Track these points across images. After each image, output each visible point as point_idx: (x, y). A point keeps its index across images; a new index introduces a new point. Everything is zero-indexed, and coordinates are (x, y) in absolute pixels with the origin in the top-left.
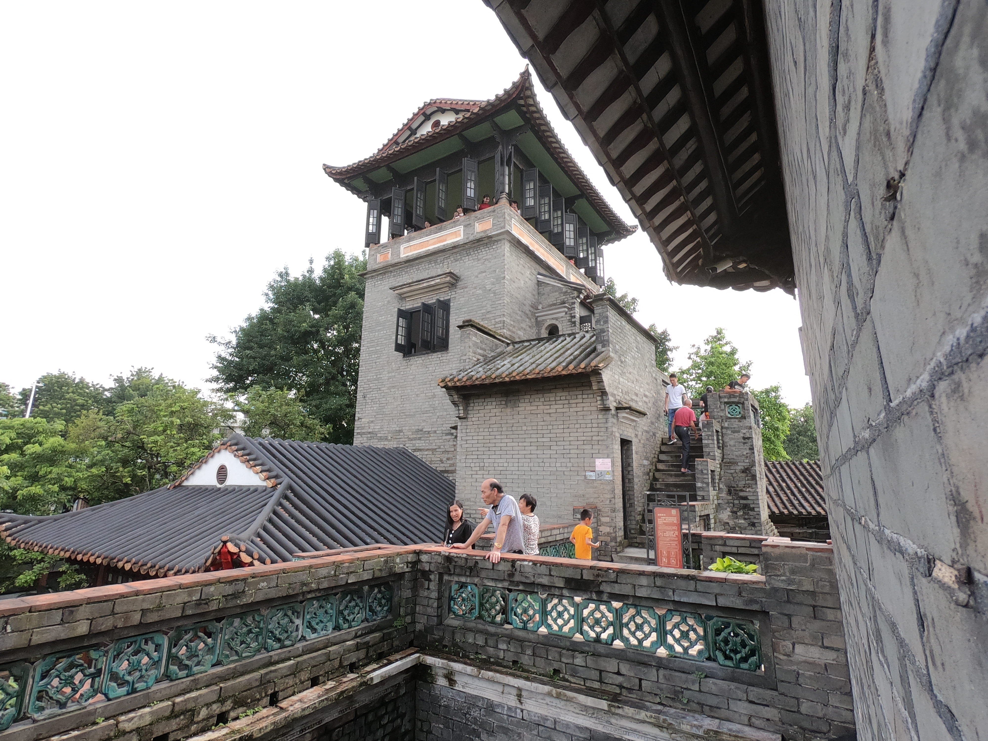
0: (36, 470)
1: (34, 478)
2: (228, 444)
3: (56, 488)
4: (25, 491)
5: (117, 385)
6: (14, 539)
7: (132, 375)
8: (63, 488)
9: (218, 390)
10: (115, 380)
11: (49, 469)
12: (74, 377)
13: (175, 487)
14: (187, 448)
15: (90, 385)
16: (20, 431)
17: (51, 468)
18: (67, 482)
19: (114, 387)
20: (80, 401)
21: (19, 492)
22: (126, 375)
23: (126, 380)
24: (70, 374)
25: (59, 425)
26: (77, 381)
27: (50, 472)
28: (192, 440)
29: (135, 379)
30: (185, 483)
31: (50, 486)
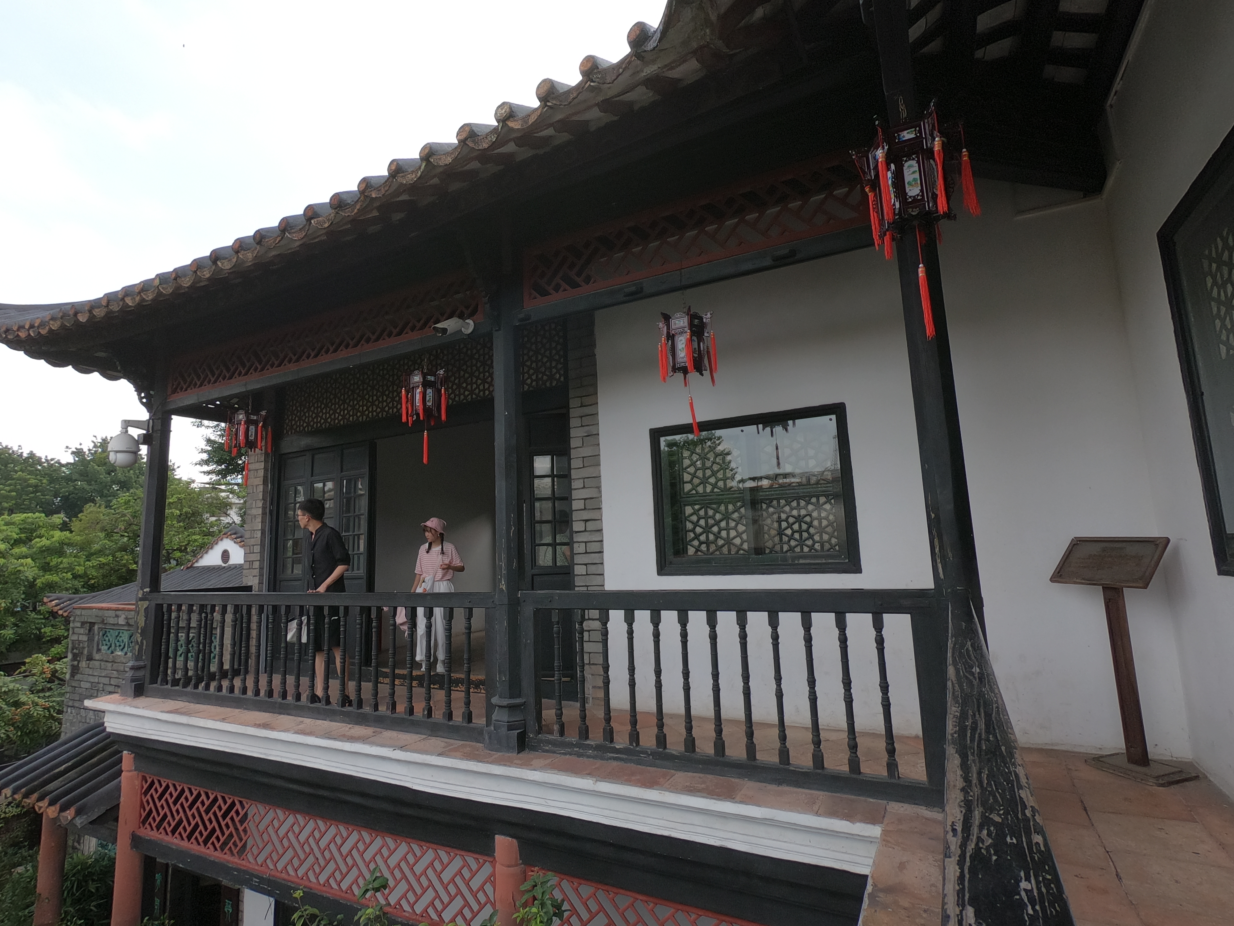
0: (47, 561)
1: (46, 568)
2: (229, 533)
3: (69, 575)
4: (43, 580)
5: (77, 459)
6: (65, 612)
7: (95, 446)
8: (75, 577)
9: (209, 473)
10: (73, 453)
11: (60, 560)
12: (20, 451)
13: (188, 568)
14: (189, 535)
15: (43, 460)
16: (22, 527)
17: (61, 559)
18: (78, 571)
19: (72, 461)
20: (33, 481)
21: (38, 581)
22: (87, 446)
23: (87, 453)
24: (15, 448)
25: (58, 518)
26: (25, 455)
27: (61, 563)
28: (192, 528)
29: (100, 450)
30: (196, 565)
31: (65, 574)
